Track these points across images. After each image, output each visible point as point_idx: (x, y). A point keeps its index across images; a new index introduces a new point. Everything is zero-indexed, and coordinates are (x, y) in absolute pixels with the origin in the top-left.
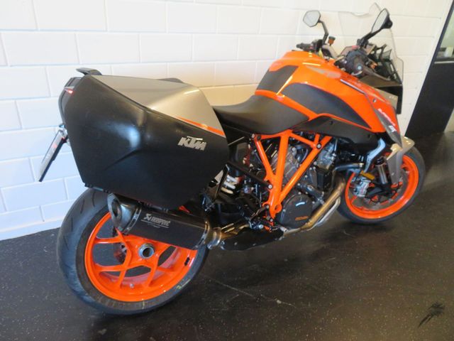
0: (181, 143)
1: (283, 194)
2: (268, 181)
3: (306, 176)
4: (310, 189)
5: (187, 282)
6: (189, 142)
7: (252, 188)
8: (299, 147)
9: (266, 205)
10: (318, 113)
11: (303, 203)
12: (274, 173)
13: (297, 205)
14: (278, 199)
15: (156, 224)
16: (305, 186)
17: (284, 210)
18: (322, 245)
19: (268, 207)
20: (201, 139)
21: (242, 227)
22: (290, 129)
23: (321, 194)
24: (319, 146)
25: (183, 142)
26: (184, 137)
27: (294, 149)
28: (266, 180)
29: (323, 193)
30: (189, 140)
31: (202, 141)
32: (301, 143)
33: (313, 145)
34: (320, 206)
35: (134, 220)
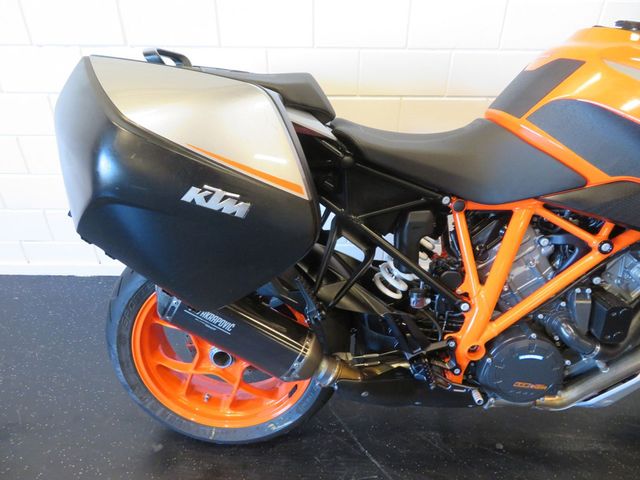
0: (187, 198)
1: (495, 328)
2: (466, 295)
3: (563, 304)
4: (567, 332)
5: (286, 424)
6: (207, 198)
7: (428, 301)
8: (559, 239)
9: (451, 339)
10: (612, 175)
11: (540, 358)
12: (482, 281)
13: (522, 357)
14: (480, 335)
15: (210, 323)
16: (555, 323)
17: (489, 360)
18: (595, 446)
19: (452, 344)
20: (238, 196)
21: (395, 366)
22: (536, 198)
23: (594, 349)
24: (606, 247)
25: (193, 195)
26: (197, 186)
27: (544, 241)
28: (459, 291)
29: (598, 348)
30: (207, 193)
31: (238, 201)
32: (562, 232)
33: (593, 241)
34: (595, 371)
35: (173, 308)
